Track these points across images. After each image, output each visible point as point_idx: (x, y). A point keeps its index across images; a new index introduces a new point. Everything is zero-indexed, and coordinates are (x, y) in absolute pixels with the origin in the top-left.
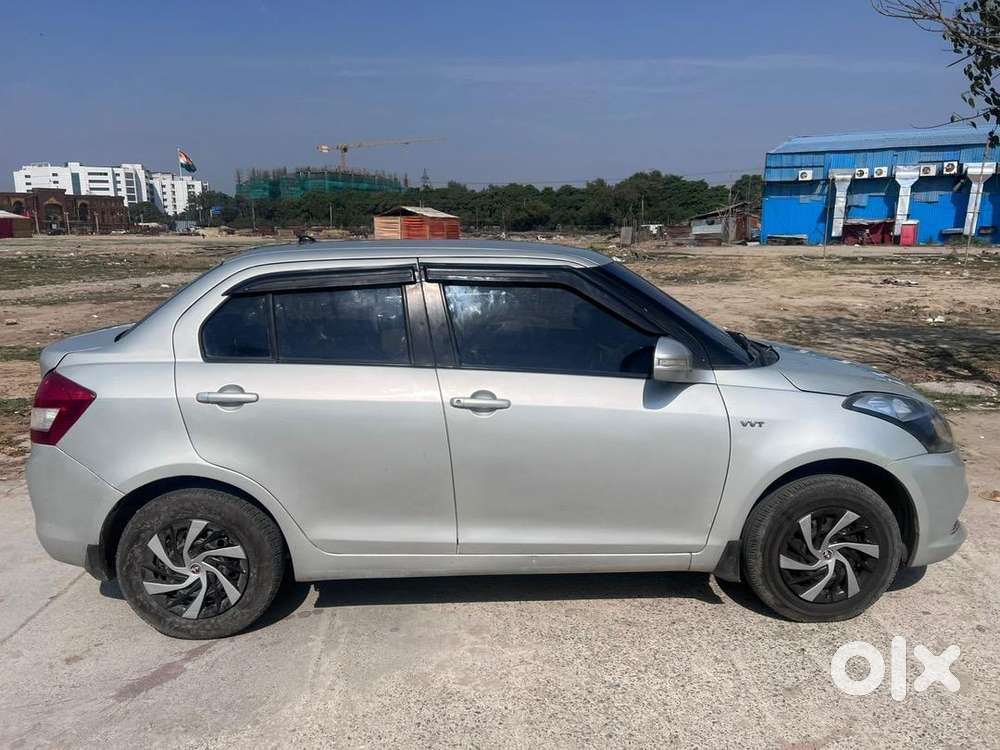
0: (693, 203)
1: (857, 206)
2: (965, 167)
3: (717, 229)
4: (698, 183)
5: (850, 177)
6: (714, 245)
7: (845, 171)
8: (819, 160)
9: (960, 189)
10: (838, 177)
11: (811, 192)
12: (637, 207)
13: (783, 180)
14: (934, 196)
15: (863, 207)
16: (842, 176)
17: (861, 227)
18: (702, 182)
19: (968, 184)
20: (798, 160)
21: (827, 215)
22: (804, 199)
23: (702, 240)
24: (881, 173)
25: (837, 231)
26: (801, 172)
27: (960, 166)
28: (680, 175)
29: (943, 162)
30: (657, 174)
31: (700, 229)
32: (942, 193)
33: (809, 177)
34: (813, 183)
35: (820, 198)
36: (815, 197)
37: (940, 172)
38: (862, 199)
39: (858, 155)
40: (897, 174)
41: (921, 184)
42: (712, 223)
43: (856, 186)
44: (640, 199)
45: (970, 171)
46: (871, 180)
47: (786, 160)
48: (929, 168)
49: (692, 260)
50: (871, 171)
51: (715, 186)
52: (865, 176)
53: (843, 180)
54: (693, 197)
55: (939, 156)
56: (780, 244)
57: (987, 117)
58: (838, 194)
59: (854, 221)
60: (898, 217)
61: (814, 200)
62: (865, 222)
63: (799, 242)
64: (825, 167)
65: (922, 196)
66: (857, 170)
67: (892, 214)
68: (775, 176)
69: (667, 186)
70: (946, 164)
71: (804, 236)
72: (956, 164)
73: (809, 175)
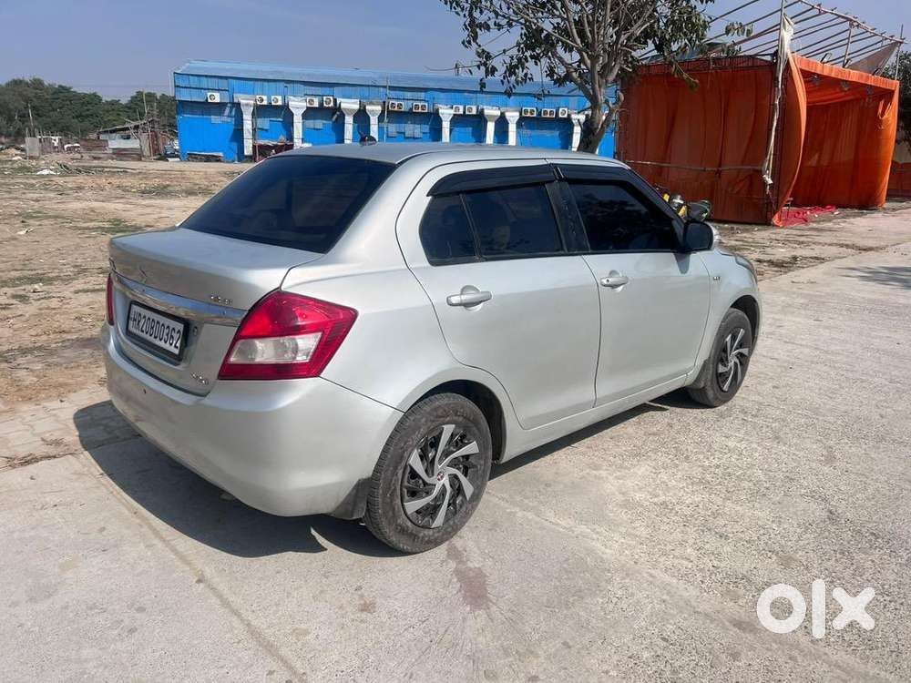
0: (87, 116)
1: (262, 129)
2: (338, 102)
3: (133, 144)
4: (90, 95)
5: (252, 102)
6: (134, 159)
7: (248, 96)
8: (223, 84)
9: (337, 119)
10: (243, 102)
11: (221, 113)
12: (23, 117)
13: (193, 100)
14: (319, 124)
15: (266, 130)
16: (247, 101)
17: (269, 148)
18: (95, 95)
19: (342, 116)
20: (205, 83)
21: (238, 135)
22: (215, 119)
23: (120, 154)
24: (277, 101)
25: (248, 151)
26: (209, 94)
27: (335, 100)
28: (68, 86)
29: (323, 96)
30: (38, 84)
31: (116, 143)
32: (325, 122)
33: (217, 100)
34: (221, 106)
35: (229, 120)
36: (225, 119)
37: (321, 104)
38: (264, 123)
39: (256, 83)
40: (290, 103)
41: (309, 113)
42: (128, 138)
43: (260, 111)
44: (26, 107)
45: (343, 106)
46: (270, 106)
47: (194, 82)
48: (313, 101)
49: (132, 174)
50: (269, 99)
51: (109, 100)
52: (265, 103)
53: (247, 105)
54: (88, 110)
55: (319, 90)
56: (201, 160)
57: (479, 67)
58: (245, 117)
59: (262, 142)
60: (295, 140)
61: (223, 121)
62: (271, 143)
63: (217, 159)
64: (230, 91)
65: (310, 123)
66: (258, 97)
67: (291, 138)
68: (185, 96)
69: (56, 96)
70: (325, 98)
71: (221, 154)
72: (331, 98)
73: (217, 98)
